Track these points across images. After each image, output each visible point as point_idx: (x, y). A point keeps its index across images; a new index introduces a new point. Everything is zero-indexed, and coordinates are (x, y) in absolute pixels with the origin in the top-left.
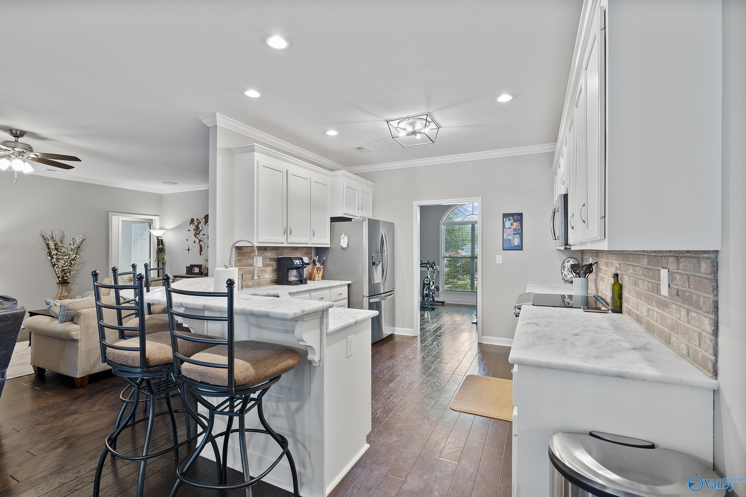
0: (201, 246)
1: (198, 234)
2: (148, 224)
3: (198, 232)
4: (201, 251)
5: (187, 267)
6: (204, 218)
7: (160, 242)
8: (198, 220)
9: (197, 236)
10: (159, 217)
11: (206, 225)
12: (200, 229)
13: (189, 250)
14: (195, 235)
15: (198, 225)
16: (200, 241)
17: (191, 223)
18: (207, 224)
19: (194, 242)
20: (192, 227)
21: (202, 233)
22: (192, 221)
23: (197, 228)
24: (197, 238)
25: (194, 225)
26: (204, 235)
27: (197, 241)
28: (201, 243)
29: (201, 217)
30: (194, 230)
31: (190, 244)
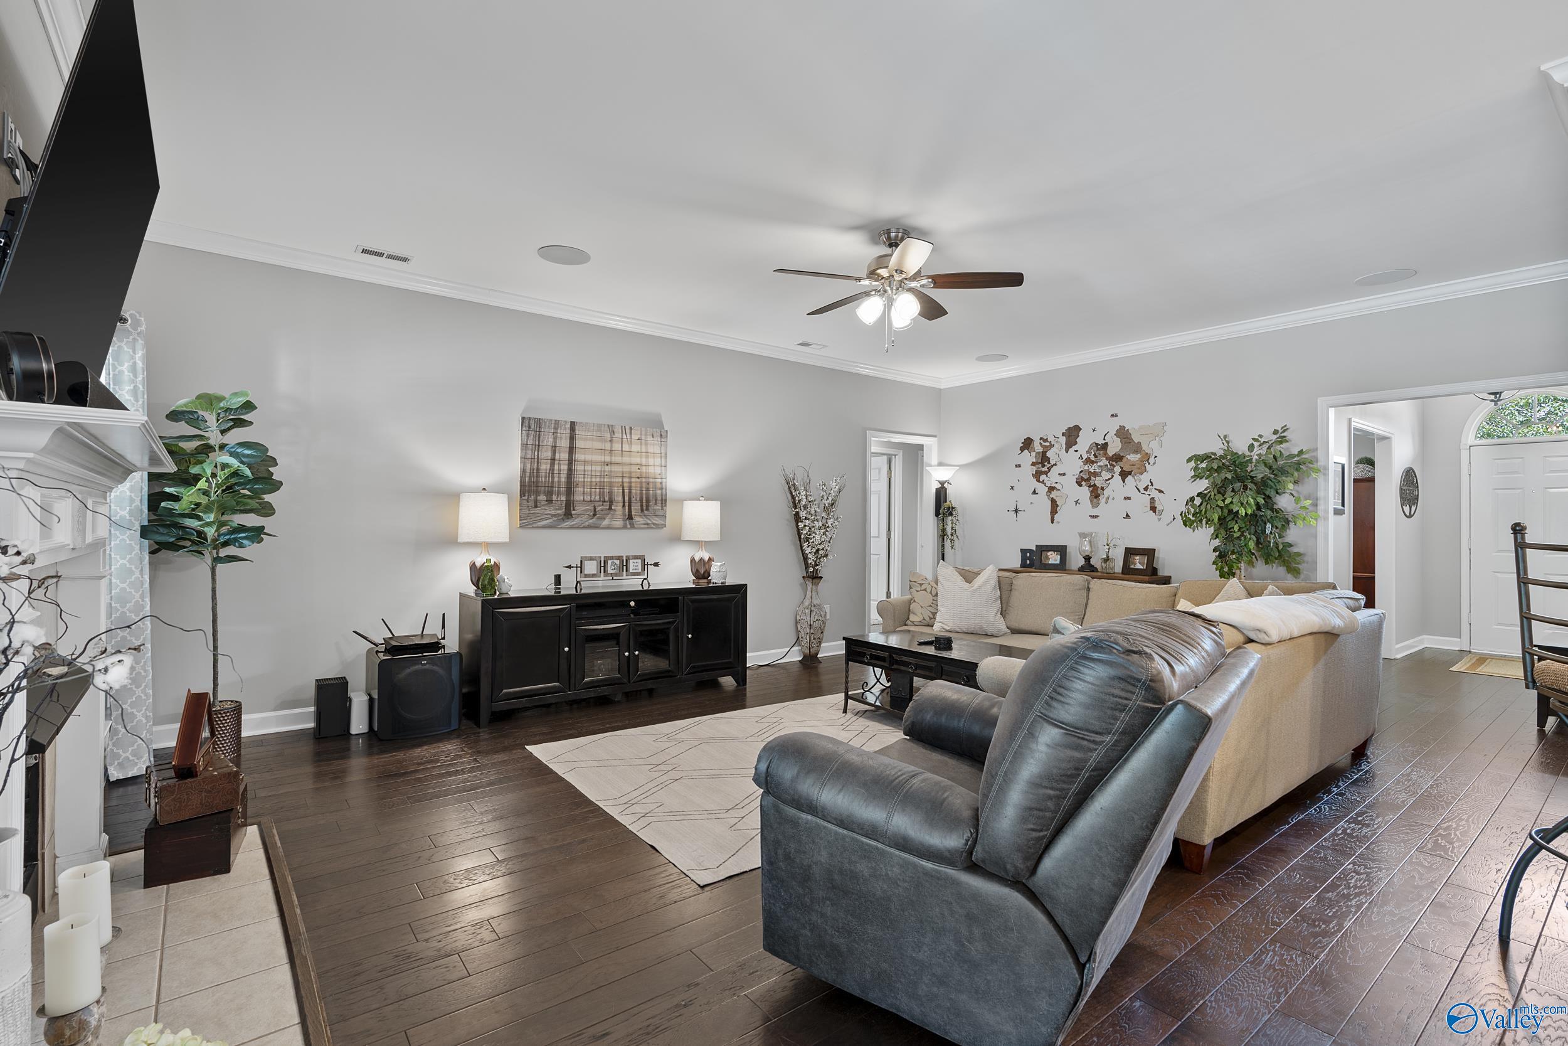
0: (1053, 502)
1: (1046, 473)
2: (885, 458)
3: (1045, 469)
4: (1054, 510)
5: (1023, 551)
6: (1063, 434)
7: (941, 495)
8: (1046, 440)
9: (1043, 477)
10: (936, 439)
11: (1071, 450)
12: (1052, 462)
13: (1016, 511)
14: (1037, 475)
15: (1044, 453)
16: (1051, 489)
17: (1022, 449)
18: (1074, 448)
19: (1034, 492)
20: (1028, 458)
21: (1054, 471)
22: (1027, 444)
23: (1044, 459)
24: (1043, 482)
25: (1033, 454)
26: (1064, 474)
27: (1042, 490)
28: (1054, 494)
29: (1056, 431)
30: (1033, 464)
31: (1023, 496)
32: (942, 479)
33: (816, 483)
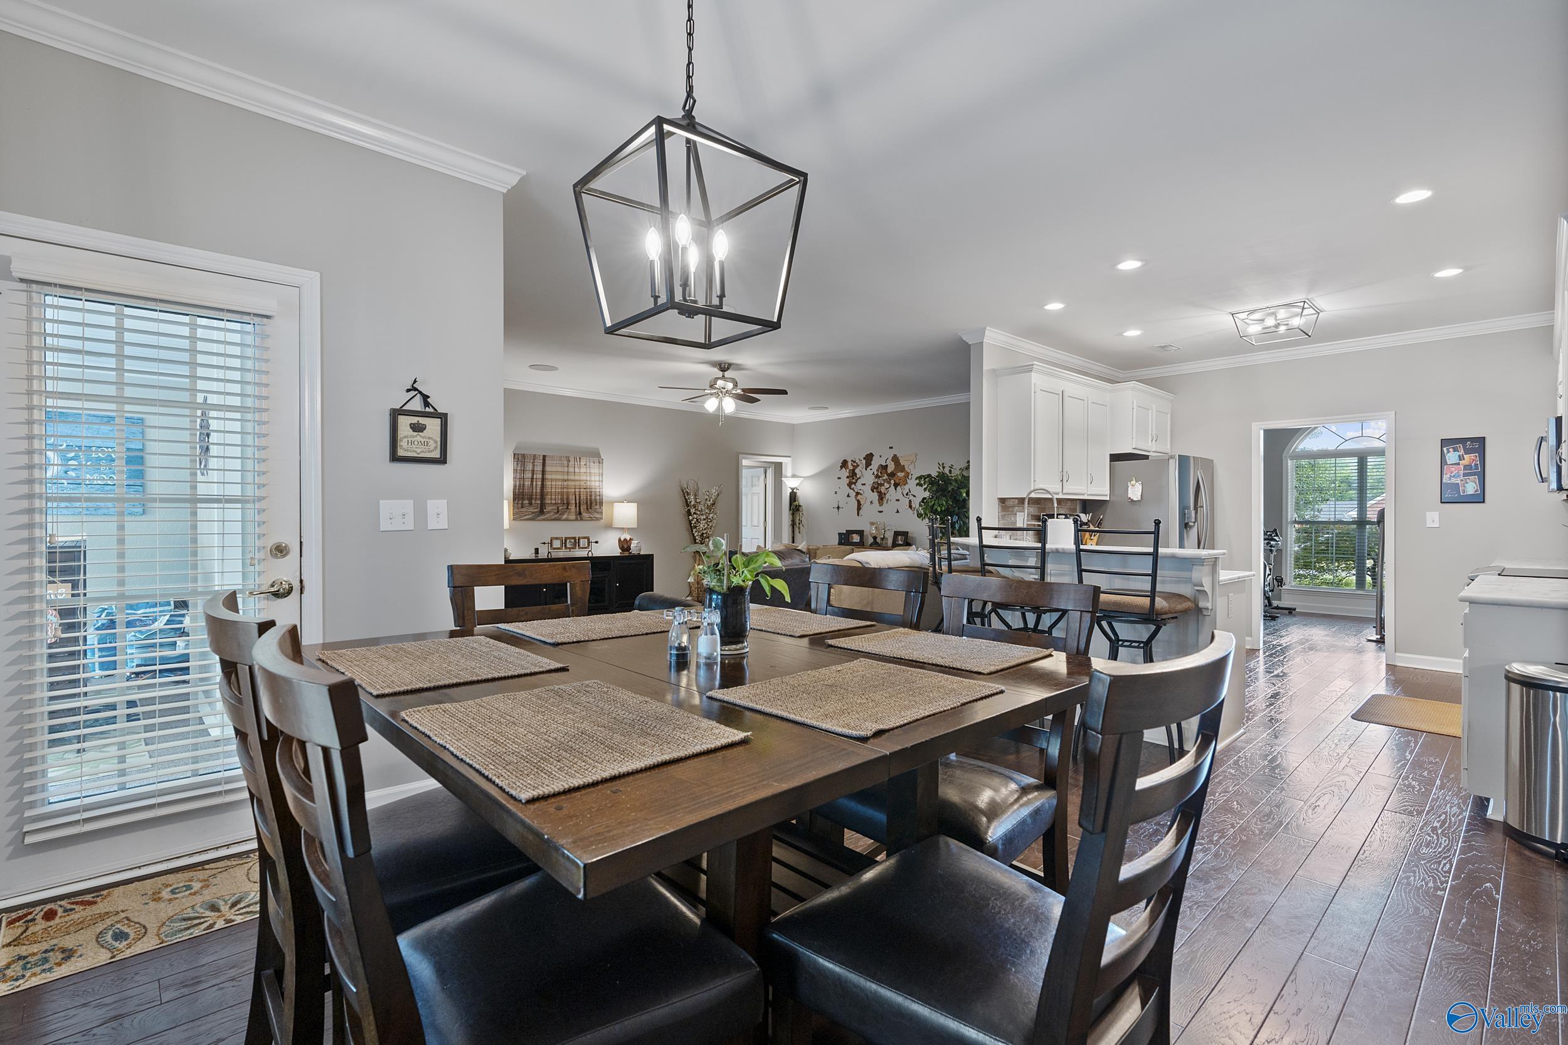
0: (859, 502)
1: (855, 483)
2: (762, 469)
3: (854, 481)
4: (859, 508)
5: (840, 534)
6: (864, 458)
7: (793, 497)
8: (854, 462)
9: (853, 486)
10: (790, 459)
11: (868, 469)
12: (858, 476)
13: (838, 508)
14: (850, 485)
15: (854, 470)
16: (858, 494)
17: (841, 467)
18: (870, 467)
19: (848, 496)
20: (845, 473)
21: (860, 482)
22: (844, 464)
23: (853, 474)
24: (853, 489)
25: (848, 470)
26: (864, 484)
27: (853, 494)
28: (859, 497)
29: (860, 457)
30: (847, 477)
31: (841, 498)
32: (793, 486)
33: (702, 491)
